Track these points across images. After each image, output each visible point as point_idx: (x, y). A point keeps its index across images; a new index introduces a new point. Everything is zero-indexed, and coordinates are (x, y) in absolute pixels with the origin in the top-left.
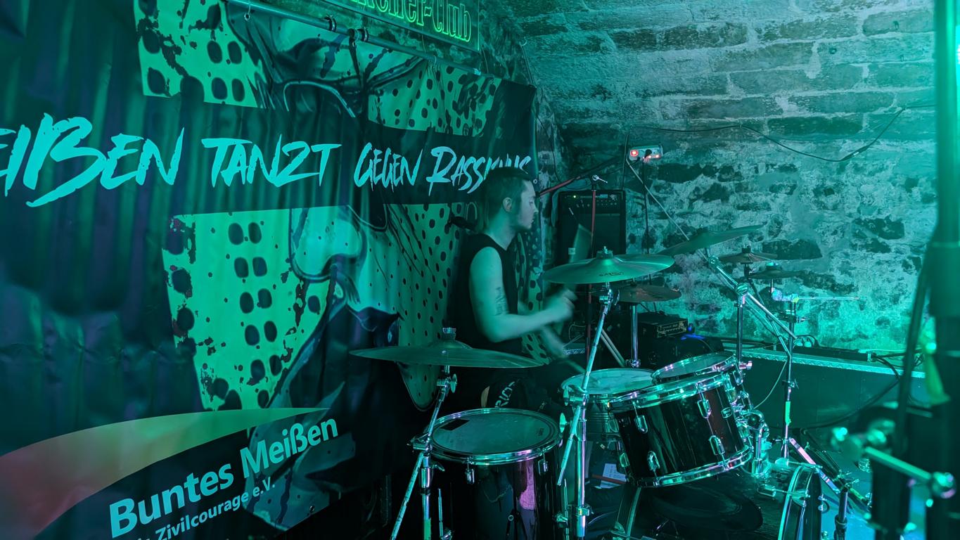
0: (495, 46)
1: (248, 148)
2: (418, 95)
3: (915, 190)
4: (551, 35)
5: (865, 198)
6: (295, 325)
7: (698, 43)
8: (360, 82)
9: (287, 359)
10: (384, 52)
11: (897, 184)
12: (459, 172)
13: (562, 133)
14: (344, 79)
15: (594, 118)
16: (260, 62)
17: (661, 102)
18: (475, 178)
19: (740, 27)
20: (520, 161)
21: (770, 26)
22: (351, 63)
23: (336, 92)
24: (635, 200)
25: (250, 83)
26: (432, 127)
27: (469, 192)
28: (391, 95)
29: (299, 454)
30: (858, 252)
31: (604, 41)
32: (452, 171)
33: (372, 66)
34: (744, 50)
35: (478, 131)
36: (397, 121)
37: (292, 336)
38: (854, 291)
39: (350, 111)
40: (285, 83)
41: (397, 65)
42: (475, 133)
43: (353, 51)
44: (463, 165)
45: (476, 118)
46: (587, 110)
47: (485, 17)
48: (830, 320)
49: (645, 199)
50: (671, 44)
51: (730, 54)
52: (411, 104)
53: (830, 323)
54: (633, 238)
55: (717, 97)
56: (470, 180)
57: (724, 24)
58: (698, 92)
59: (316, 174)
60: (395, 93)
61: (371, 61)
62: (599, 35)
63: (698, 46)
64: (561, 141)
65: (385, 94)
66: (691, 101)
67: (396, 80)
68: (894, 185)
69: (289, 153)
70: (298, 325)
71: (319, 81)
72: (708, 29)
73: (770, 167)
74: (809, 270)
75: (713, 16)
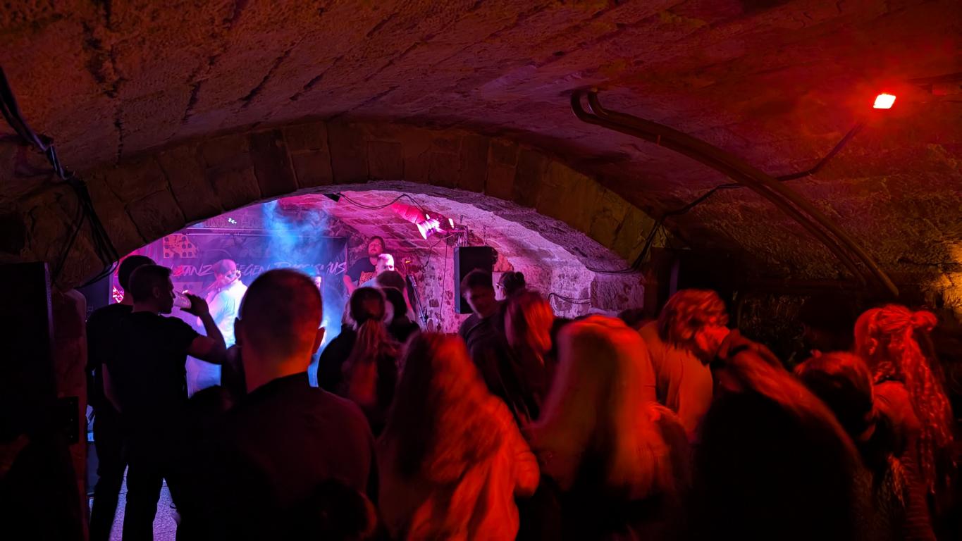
1: (192, 268)
2: (267, 247)
10: (246, 237)
14: (229, 247)
25: (194, 252)
40: (206, 251)
52: (263, 250)
71: (219, 249)
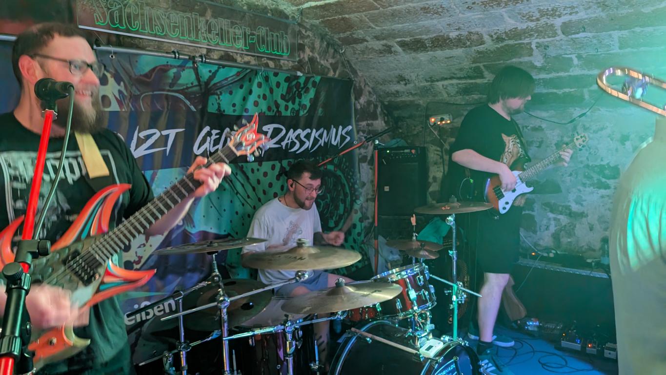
0: (319, 54)
2: (250, 92)
3: (628, 143)
4: (359, 44)
5: (591, 150)
6: (144, 242)
7: (454, 46)
8: (201, 89)
9: (138, 263)
10: (219, 68)
11: (615, 139)
12: (289, 140)
13: (384, 107)
14: (187, 88)
15: (403, 97)
16: (122, 83)
17: (443, 86)
18: (302, 143)
19: (478, 34)
20: (343, 130)
21: (497, 33)
22: (193, 76)
23: (181, 97)
24: (436, 152)
25: (115, 96)
26: (263, 112)
27: (297, 153)
28: (228, 95)
29: (147, 320)
30: (587, 189)
31: (393, 46)
32: (282, 139)
33: (211, 78)
34: (486, 49)
35: (303, 112)
36: (234, 111)
37: (143, 249)
38: (585, 217)
39: (192, 108)
40: (142, 94)
41: (231, 75)
42: (302, 113)
43: (196, 70)
44: (292, 135)
45: (302, 103)
46: (397, 92)
47: (311, 36)
48: (569, 238)
49: (442, 152)
50: (436, 47)
51: (479, 52)
52: (244, 99)
53: (569, 240)
54: (435, 178)
55: (479, 81)
56: (298, 145)
57: (467, 33)
58: (465, 78)
59: (165, 148)
60: (231, 93)
61: (211, 74)
62: (389, 43)
63: (455, 47)
64: (384, 113)
65: (223, 94)
66: (463, 84)
67: (231, 85)
68: (612, 140)
69: (144, 137)
70: (147, 242)
71: (169, 91)
72: (458, 36)
73: (525, 128)
74: (553, 201)
75: (457, 28)
